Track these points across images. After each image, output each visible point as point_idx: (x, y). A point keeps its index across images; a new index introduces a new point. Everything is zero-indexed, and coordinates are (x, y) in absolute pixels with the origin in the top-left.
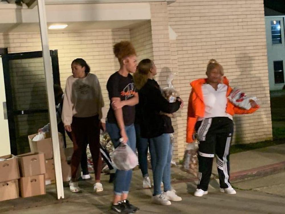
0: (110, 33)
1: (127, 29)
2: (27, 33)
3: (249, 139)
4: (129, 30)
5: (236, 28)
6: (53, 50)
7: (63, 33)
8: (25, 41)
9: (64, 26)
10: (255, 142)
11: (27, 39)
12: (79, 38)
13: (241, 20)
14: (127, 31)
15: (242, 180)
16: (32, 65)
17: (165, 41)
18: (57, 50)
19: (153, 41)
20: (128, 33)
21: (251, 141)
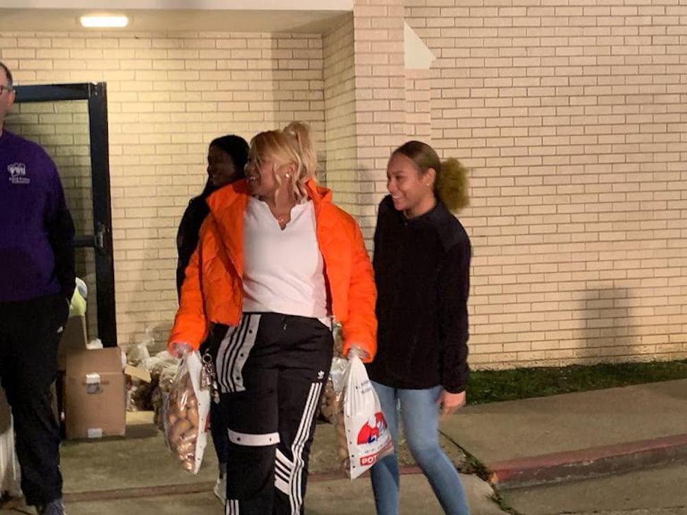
0: (268, 43)
1: (318, 33)
2: (38, 34)
3: (652, 349)
4: (319, 36)
5: (635, 41)
6: (96, 84)
7: (137, 38)
8: (31, 54)
9: (121, 21)
10: (666, 358)
11: (36, 49)
12: (179, 54)
13: (647, 20)
14: (316, 38)
15: (544, 481)
16: (45, 119)
17: (393, 71)
18: (105, 84)
19: (358, 71)
20: (319, 44)
21: (655, 356)
